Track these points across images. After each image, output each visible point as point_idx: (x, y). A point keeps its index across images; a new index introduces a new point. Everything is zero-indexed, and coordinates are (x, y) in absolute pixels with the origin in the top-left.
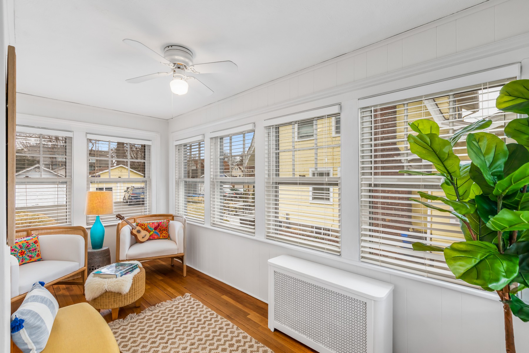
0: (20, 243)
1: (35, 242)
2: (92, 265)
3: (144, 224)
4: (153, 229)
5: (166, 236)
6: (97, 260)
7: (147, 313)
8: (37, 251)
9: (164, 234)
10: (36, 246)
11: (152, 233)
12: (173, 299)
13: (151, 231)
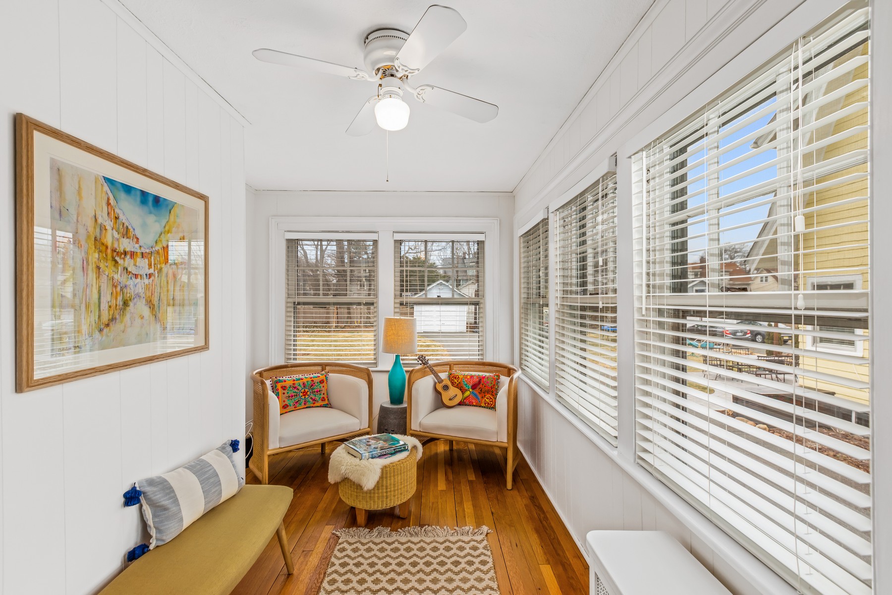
0: (305, 380)
1: (320, 382)
2: (386, 428)
3: (457, 377)
4: (470, 387)
5: (491, 403)
6: (391, 421)
7: (402, 537)
8: (322, 394)
9: (487, 398)
10: (322, 387)
11: (467, 393)
12: (456, 528)
13: (466, 390)
